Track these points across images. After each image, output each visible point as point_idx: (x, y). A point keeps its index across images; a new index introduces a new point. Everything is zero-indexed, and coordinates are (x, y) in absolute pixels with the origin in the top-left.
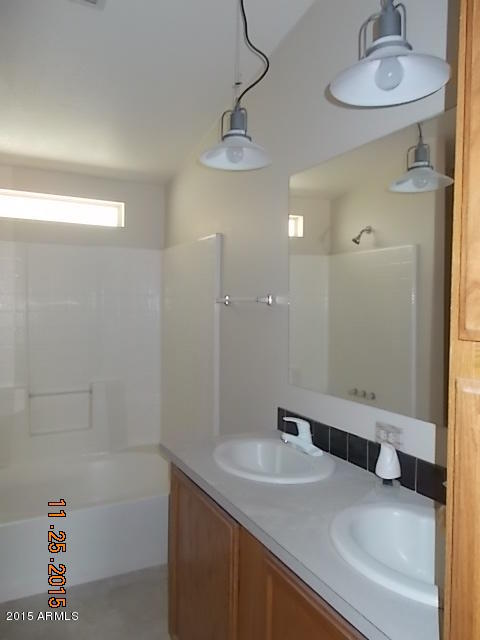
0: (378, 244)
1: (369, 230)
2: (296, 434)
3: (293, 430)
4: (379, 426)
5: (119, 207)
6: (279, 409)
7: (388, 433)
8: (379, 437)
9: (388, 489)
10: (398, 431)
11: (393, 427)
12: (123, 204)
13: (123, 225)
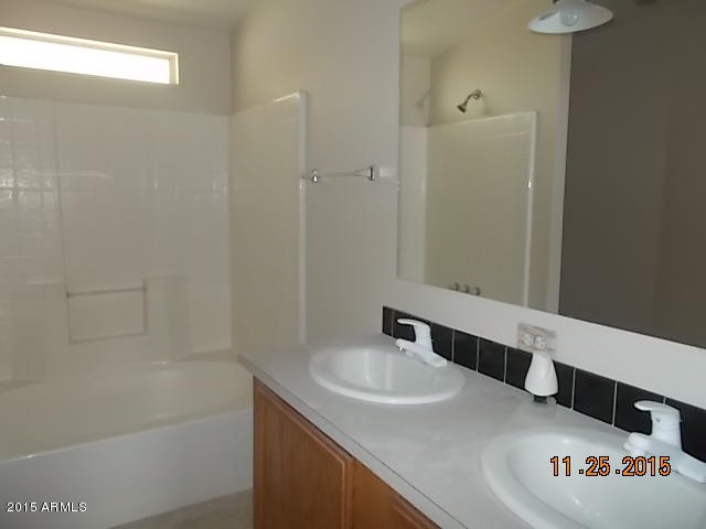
0: (487, 112)
1: (478, 95)
2: (413, 339)
3: (410, 335)
4: (523, 328)
5: (170, 59)
6: (384, 308)
7: (535, 337)
8: (523, 342)
9: (540, 408)
10: (551, 335)
11: (542, 330)
12: (176, 55)
13: (178, 82)
